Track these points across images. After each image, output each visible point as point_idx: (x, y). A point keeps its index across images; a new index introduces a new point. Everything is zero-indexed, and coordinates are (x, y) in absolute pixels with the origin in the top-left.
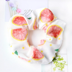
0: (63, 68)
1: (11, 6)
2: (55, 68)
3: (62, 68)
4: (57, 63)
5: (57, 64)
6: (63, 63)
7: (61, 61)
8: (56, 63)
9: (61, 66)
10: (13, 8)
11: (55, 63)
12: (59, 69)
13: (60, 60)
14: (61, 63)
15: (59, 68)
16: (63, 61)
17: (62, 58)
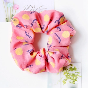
0: (76, 80)
1: (6, 1)
2: (65, 80)
3: (74, 80)
5: (68, 75)
6: (76, 74)
8: (66, 74)
9: (72, 78)
10: (9, 4)
12: (71, 82)
15: (70, 80)
16: (76, 71)
17: (75, 67)
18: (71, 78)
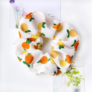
0: (79, 83)
1: (16, 9)
2: (69, 83)
4: (72, 78)
6: (79, 77)
7: (77, 75)
10: (19, 12)
11: (69, 77)
12: (74, 85)
13: (75, 74)
14: (77, 78)
15: (74, 83)
16: (79, 75)
17: (78, 71)
18: (75, 81)
